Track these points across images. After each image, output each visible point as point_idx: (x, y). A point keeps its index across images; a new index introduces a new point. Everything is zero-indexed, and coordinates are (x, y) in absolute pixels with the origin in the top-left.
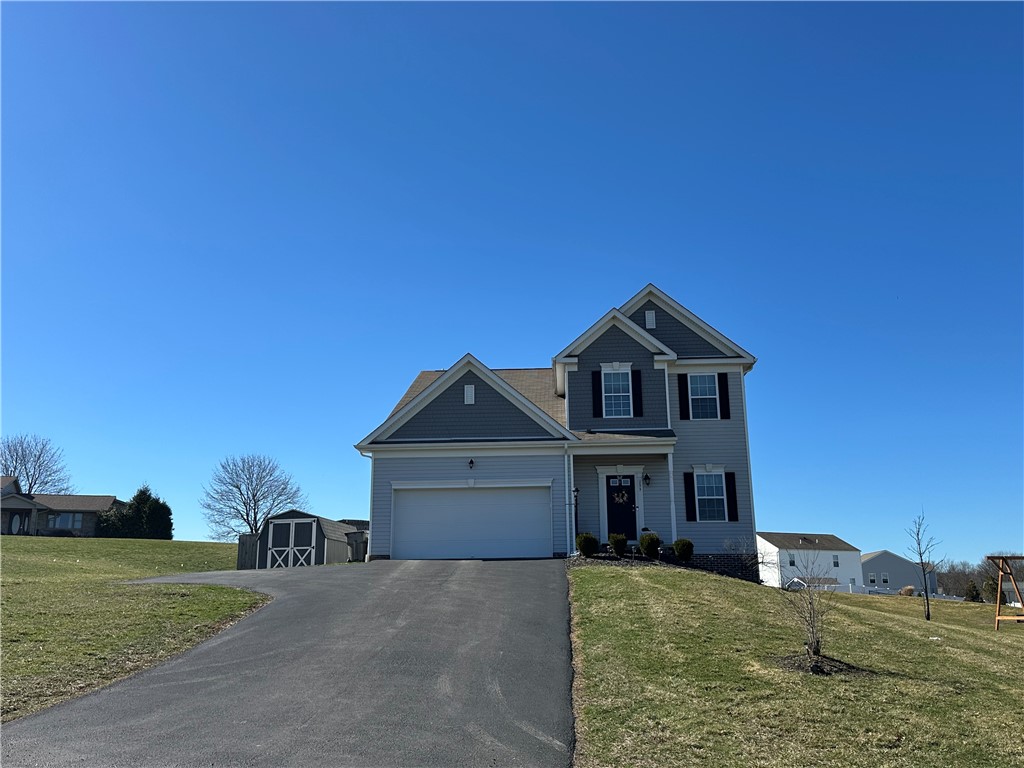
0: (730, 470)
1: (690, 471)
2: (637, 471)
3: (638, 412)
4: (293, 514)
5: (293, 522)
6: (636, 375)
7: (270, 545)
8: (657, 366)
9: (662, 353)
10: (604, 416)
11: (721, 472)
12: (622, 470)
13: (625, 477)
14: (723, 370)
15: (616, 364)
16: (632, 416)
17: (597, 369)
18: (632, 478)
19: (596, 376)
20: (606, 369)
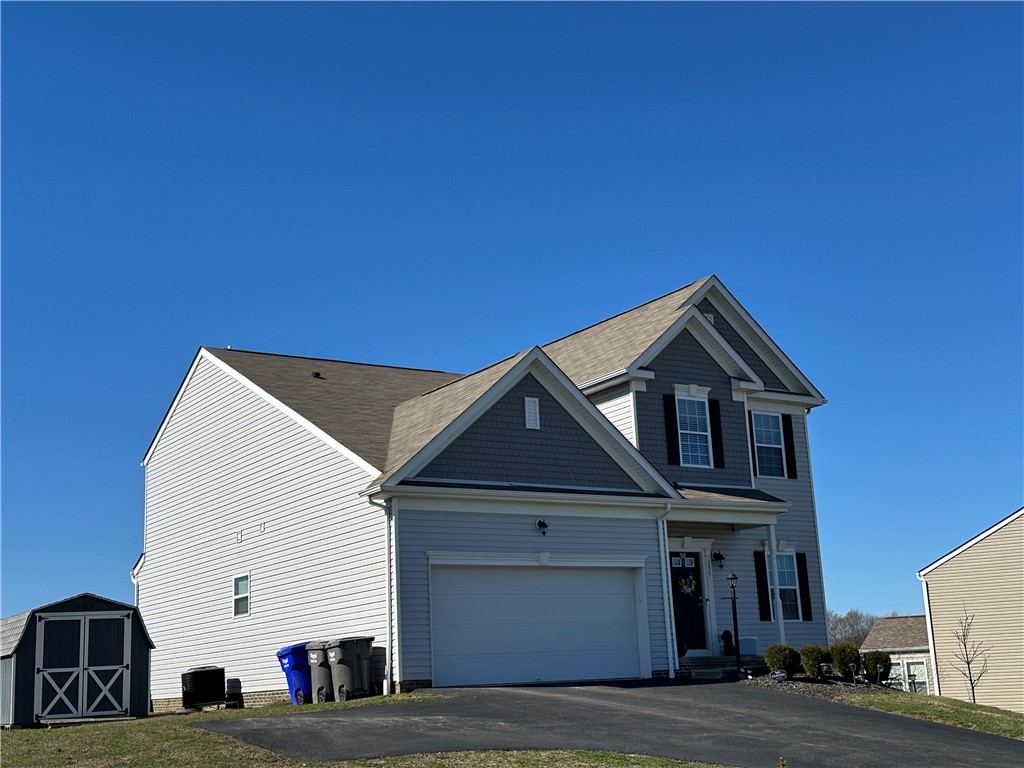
0: (801, 550)
1: (760, 549)
2: (703, 546)
3: (719, 462)
4: (86, 602)
5: (85, 618)
6: (714, 405)
7: (39, 663)
8: (736, 397)
9: (749, 380)
10: (682, 465)
11: (792, 552)
12: (691, 545)
13: (689, 555)
14: (788, 411)
15: (694, 387)
16: (712, 467)
17: (669, 392)
18: (696, 556)
19: (669, 401)
20: (681, 393)
